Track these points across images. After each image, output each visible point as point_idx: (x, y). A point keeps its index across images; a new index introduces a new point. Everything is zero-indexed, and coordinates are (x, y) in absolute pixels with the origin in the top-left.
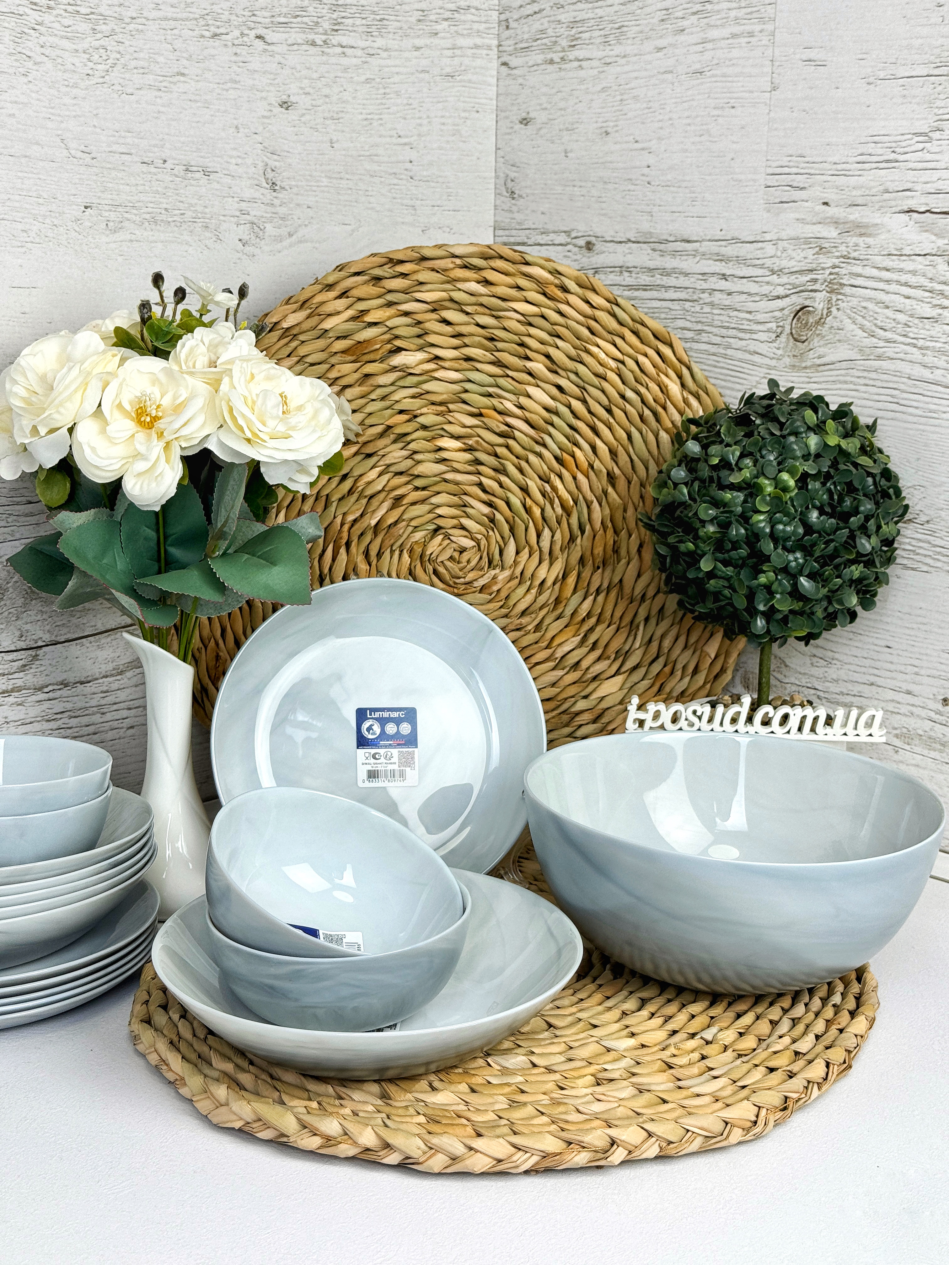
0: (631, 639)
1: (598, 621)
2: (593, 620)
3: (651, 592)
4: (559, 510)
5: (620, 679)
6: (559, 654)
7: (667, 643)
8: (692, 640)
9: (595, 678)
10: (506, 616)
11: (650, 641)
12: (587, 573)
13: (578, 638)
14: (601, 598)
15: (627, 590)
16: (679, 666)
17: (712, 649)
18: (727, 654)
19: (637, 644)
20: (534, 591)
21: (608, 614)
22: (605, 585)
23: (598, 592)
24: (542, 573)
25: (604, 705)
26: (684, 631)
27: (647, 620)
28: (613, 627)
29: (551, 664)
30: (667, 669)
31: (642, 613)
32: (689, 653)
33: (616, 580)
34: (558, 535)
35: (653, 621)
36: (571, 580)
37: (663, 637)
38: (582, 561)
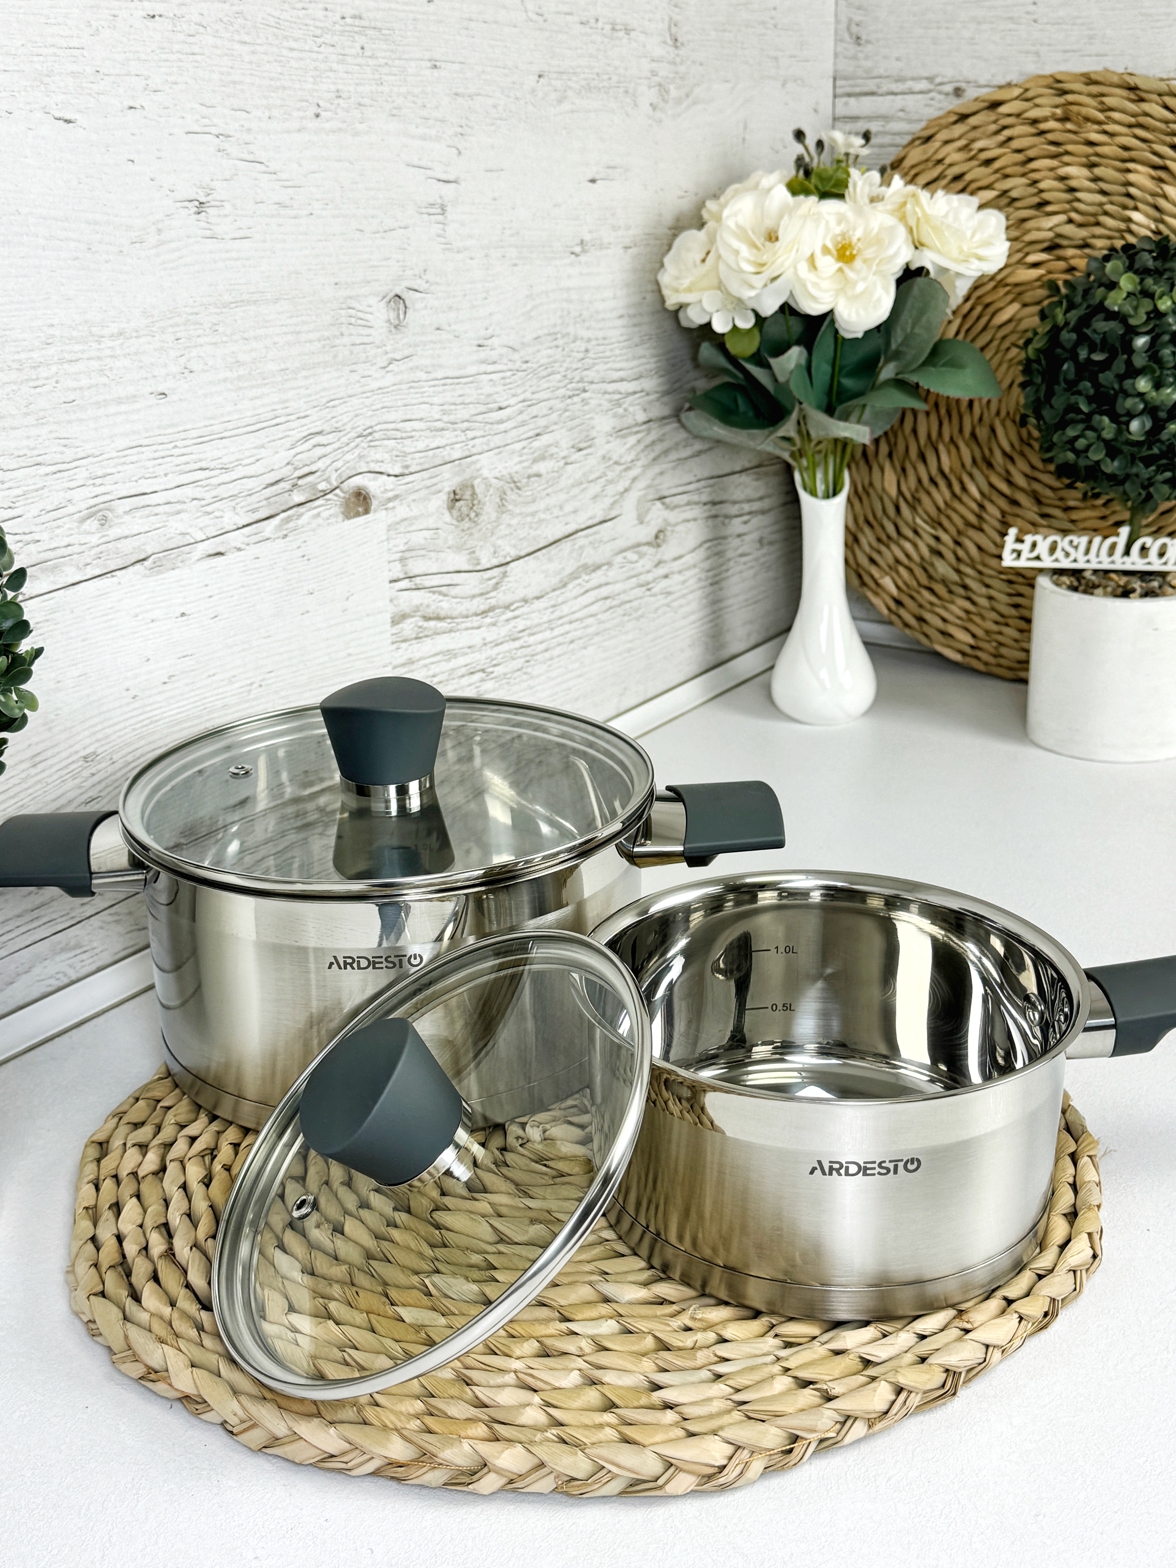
0: (926, 517)
1: (954, 495)
2: (957, 488)
3: (961, 553)
4: (1072, 503)
5: (893, 492)
6: (941, 448)
7: (908, 546)
8: (902, 570)
9: (904, 470)
10: (998, 413)
11: (916, 532)
12: (1003, 503)
13: (947, 470)
14: (974, 506)
15: (972, 532)
16: (883, 549)
17: (887, 582)
18: (876, 594)
19: (919, 521)
20: (1008, 448)
21: (957, 505)
22: (985, 515)
23: (981, 506)
24: (1021, 464)
25: (876, 468)
26: (913, 566)
27: (937, 539)
28: (942, 505)
29: (934, 435)
30: (884, 538)
31: (945, 537)
32: (891, 561)
33: (985, 527)
34: (1049, 493)
35: (932, 542)
36: (1003, 487)
37: (915, 545)
38: (1015, 503)
